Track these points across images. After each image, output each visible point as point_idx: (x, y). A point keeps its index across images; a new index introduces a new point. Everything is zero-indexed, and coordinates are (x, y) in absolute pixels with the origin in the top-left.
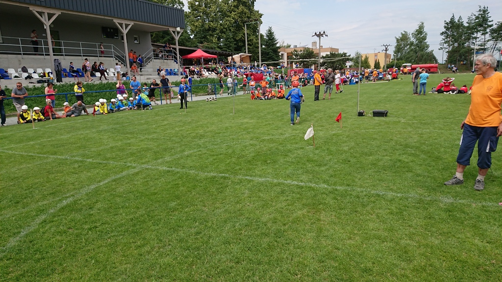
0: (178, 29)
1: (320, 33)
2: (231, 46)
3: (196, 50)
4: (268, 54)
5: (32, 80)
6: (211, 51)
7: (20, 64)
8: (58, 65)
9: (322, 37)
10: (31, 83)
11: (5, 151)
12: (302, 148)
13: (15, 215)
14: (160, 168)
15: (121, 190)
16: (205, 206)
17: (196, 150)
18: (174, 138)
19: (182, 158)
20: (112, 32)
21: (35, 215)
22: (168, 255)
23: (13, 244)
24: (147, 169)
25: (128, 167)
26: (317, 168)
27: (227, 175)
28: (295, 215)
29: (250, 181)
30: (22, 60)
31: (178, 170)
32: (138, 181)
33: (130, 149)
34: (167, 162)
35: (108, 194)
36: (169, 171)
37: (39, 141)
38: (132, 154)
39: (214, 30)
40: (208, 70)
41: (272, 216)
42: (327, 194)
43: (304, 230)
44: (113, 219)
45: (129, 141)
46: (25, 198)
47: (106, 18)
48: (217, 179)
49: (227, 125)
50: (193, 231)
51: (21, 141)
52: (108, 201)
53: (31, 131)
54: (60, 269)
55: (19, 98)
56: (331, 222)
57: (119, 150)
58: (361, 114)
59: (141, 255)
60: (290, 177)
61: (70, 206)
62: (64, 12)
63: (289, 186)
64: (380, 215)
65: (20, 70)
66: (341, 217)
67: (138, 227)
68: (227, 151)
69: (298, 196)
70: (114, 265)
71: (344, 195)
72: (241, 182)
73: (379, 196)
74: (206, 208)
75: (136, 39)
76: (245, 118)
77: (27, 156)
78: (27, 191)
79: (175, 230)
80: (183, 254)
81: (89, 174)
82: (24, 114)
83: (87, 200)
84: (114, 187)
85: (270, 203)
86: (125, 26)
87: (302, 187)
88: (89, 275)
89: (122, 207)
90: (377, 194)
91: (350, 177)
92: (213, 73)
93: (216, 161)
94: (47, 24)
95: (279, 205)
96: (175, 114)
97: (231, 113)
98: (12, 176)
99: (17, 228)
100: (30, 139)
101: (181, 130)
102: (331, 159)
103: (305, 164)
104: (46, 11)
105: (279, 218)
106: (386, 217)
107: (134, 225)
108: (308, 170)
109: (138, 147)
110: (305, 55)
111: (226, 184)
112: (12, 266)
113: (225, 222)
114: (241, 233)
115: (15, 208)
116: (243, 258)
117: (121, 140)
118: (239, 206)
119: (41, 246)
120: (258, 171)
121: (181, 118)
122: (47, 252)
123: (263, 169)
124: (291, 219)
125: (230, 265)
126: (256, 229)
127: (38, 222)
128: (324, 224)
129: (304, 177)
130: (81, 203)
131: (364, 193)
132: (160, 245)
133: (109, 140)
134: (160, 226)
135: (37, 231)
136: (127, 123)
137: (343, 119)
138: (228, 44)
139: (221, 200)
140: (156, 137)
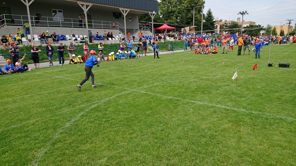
0: (154, 12)
1: (243, 12)
2: (184, 22)
3: (163, 25)
4: (207, 26)
5: (77, 41)
6: (171, 24)
7: (72, 33)
8: (90, 34)
9: (244, 15)
10: (77, 43)
11: (64, 78)
12: (229, 85)
13: (69, 111)
14: (141, 92)
15: (121, 102)
16: (166, 115)
17: (161, 83)
18: (149, 75)
19: (153, 87)
20: (118, 15)
21: (78, 112)
22: (146, 140)
23: (68, 126)
24: (134, 92)
25: (125, 90)
26: (239, 99)
27: (179, 99)
28: (223, 126)
29: (194, 103)
30: (72, 30)
31: (151, 93)
32: (129, 98)
33: (126, 80)
34: (145, 89)
35: (115, 104)
36: (146, 94)
37: (80, 74)
38: (127, 83)
39: (174, 12)
40: (169, 36)
41: (208, 126)
42: (245, 116)
43: (229, 137)
44: (117, 117)
45: (125, 76)
46: (74, 103)
47: (115, 7)
48: (173, 100)
49: (179, 69)
50: (160, 128)
51: (71, 73)
52: (115, 107)
53: (77, 68)
54: (90, 141)
55: (71, 50)
56: (248, 133)
57: (120, 80)
58: (270, 65)
59: (132, 138)
60: (220, 103)
61: (96, 108)
62: (94, 4)
63: (219, 108)
64: (282, 132)
65: (71, 35)
66: (255, 131)
67: (130, 123)
68: (179, 84)
69: (226, 115)
70: (117, 142)
71: (257, 117)
72: (188, 104)
73: (282, 119)
74: (167, 117)
75: (130, 19)
76: (191, 65)
77: (75, 81)
78: (75, 99)
79: (150, 127)
80: (154, 141)
81: (105, 92)
82: (73, 59)
83: (104, 106)
84: (117, 100)
85: (206, 117)
86: (125, 12)
87: (228, 110)
88: (105, 146)
89: (122, 111)
90: (280, 118)
91: (261, 106)
92: (172, 38)
93: (172, 90)
94: (86, 11)
95: (212, 120)
96: (149, 62)
97: (182, 62)
98: (68, 91)
99: (70, 118)
100: (76, 72)
101: (153, 71)
102: (248, 93)
103: (230, 95)
104: (85, 4)
105: (213, 127)
106: (286, 133)
107: (128, 122)
108: (232, 99)
109: (130, 80)
110: (232, 26)
111: (178, 104)
112: (67, 137)
113: (178, 126)
114: (188, 134)
115: (69, 108)
116: (190, 149)
117: (121, 75)
118: (186, 118)
119: (81, 128)
120: (199, 98)
121: (153, 64)
122: (84, 132)
123: (202, 97)
124: (220, 129)
125: (182, 151)
126: (198, 133)
127: (80, 116)
128: (243, 134)
129: (229, 104)
130: (101, 107)
131: (272, 117)
132: (142, 134)
133: (115, 75)
134: (142, 123)
135: (79, 120)
136: (124, 66)
137: (258, 68)
138: (182, 20)
139: (176, 113)
140: (139, 74)
